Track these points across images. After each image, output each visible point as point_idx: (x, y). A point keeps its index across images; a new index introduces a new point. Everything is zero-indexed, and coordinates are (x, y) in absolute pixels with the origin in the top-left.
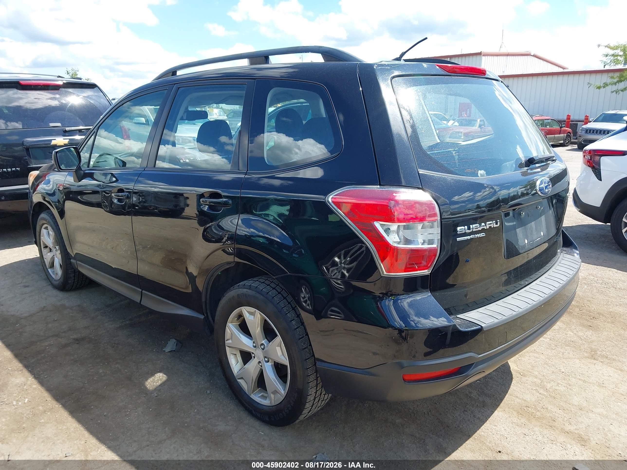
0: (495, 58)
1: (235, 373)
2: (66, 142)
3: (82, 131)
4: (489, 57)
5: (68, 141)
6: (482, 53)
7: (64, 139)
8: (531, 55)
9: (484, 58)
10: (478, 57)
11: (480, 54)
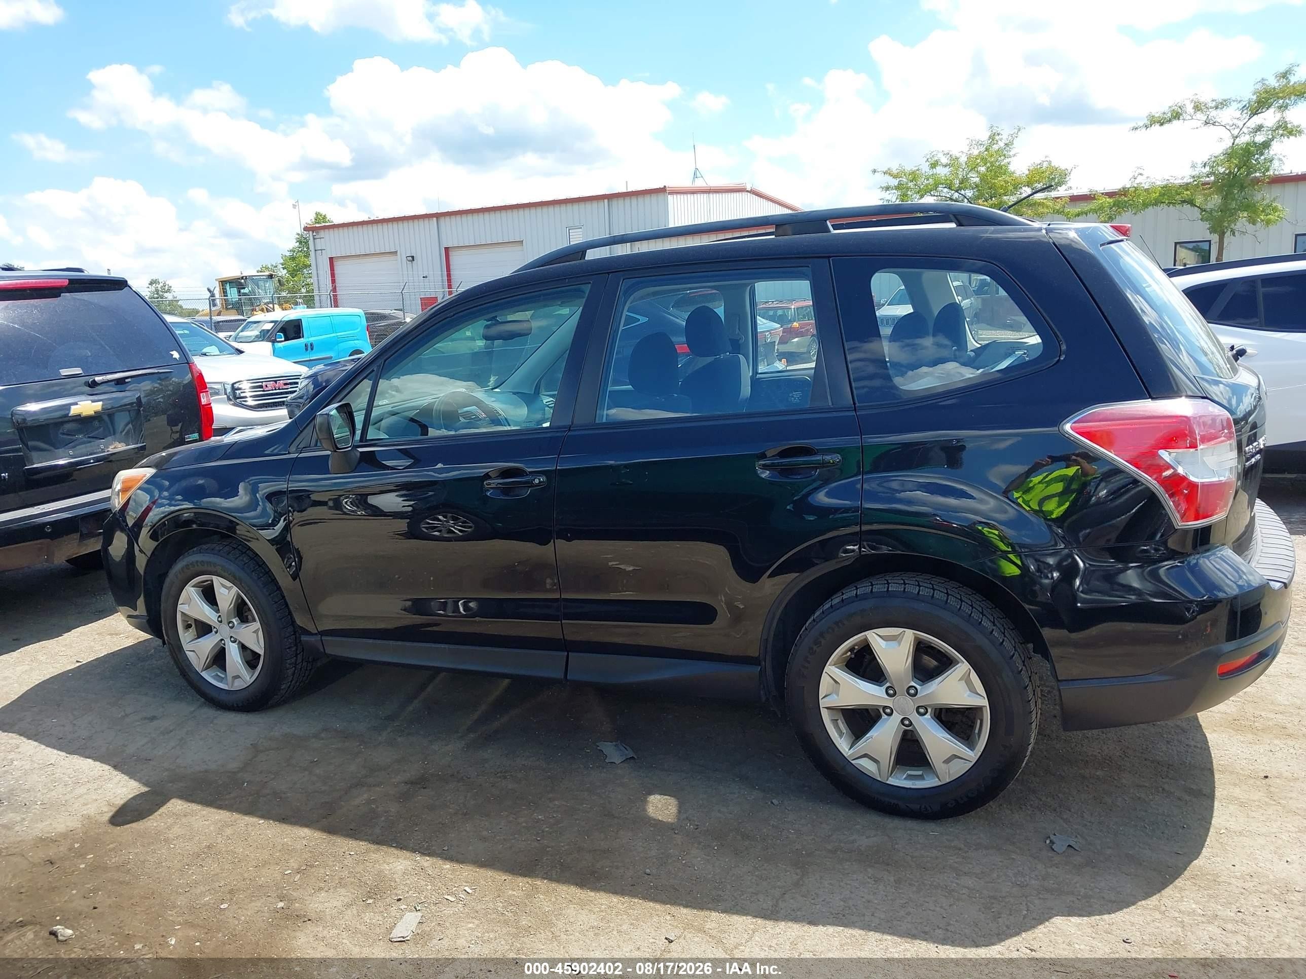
0: (690, 197)
1: (845, 750)
2: (98, 406)
3: (127, 380)
4: (679, 196)
5: (103, 405)
6: (668, 189)
7: (93, 401)
8: (748, 191)
9: (670, 198)
10: (661, 196)
11: (663, 190)
